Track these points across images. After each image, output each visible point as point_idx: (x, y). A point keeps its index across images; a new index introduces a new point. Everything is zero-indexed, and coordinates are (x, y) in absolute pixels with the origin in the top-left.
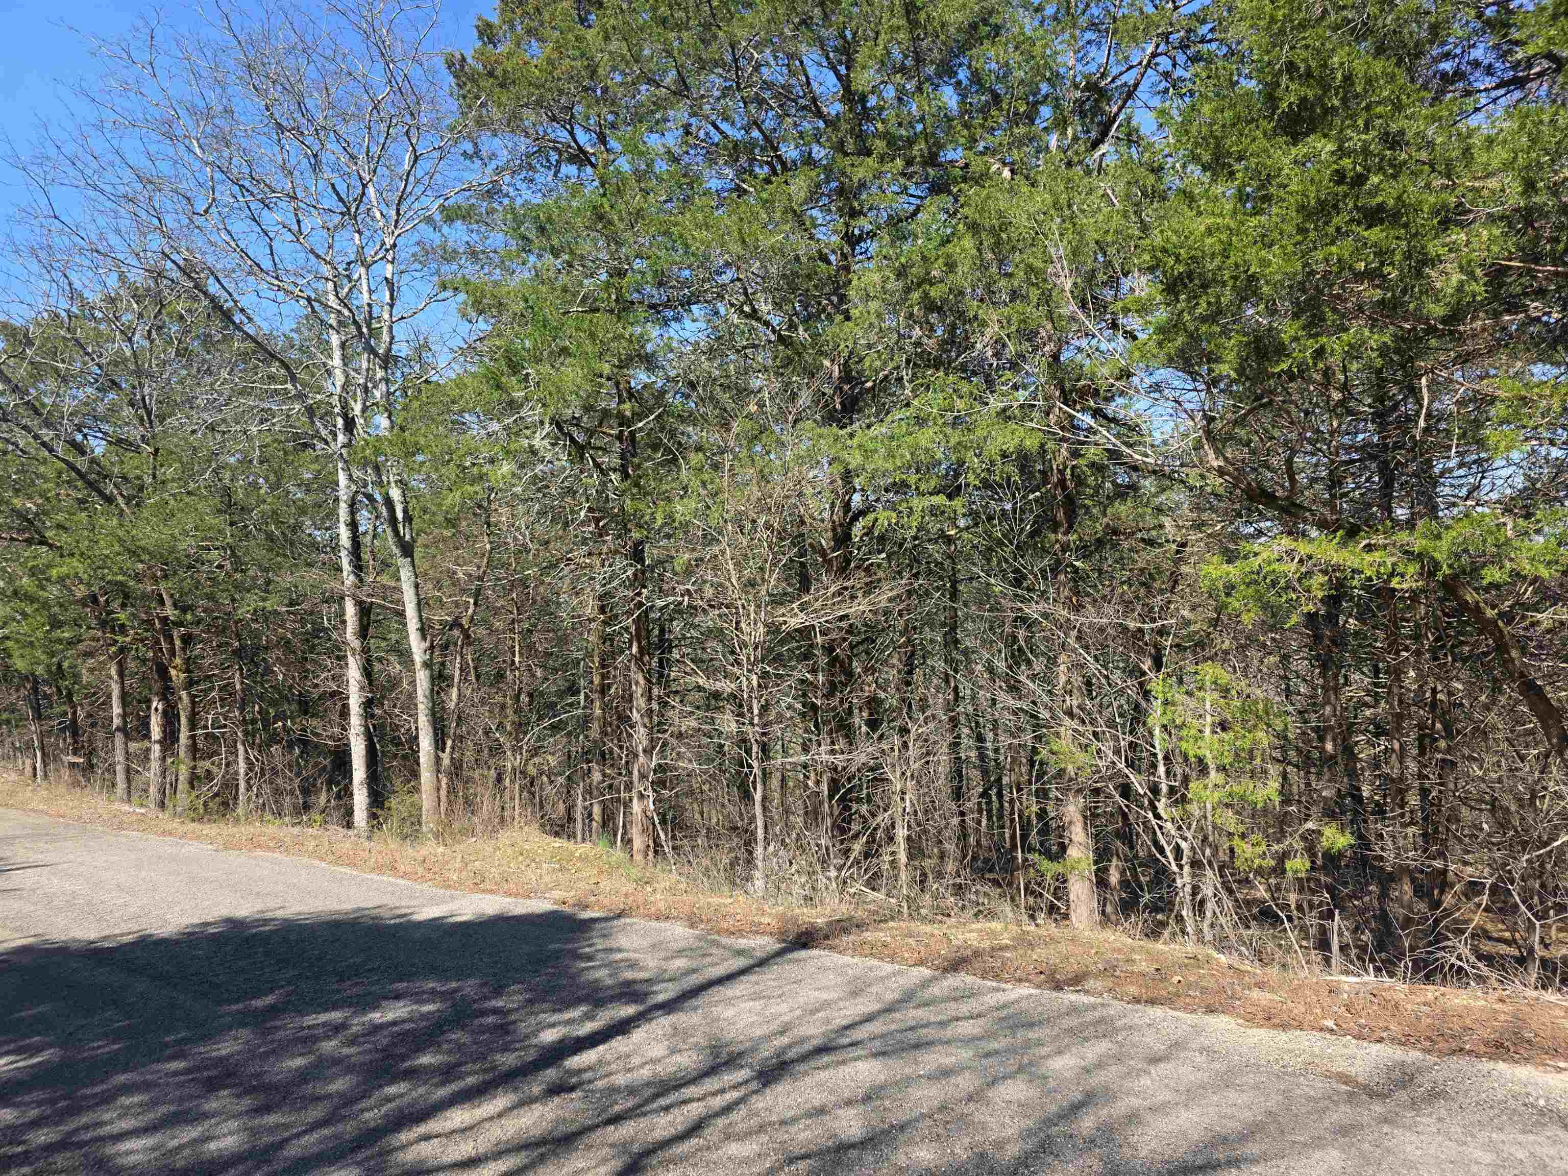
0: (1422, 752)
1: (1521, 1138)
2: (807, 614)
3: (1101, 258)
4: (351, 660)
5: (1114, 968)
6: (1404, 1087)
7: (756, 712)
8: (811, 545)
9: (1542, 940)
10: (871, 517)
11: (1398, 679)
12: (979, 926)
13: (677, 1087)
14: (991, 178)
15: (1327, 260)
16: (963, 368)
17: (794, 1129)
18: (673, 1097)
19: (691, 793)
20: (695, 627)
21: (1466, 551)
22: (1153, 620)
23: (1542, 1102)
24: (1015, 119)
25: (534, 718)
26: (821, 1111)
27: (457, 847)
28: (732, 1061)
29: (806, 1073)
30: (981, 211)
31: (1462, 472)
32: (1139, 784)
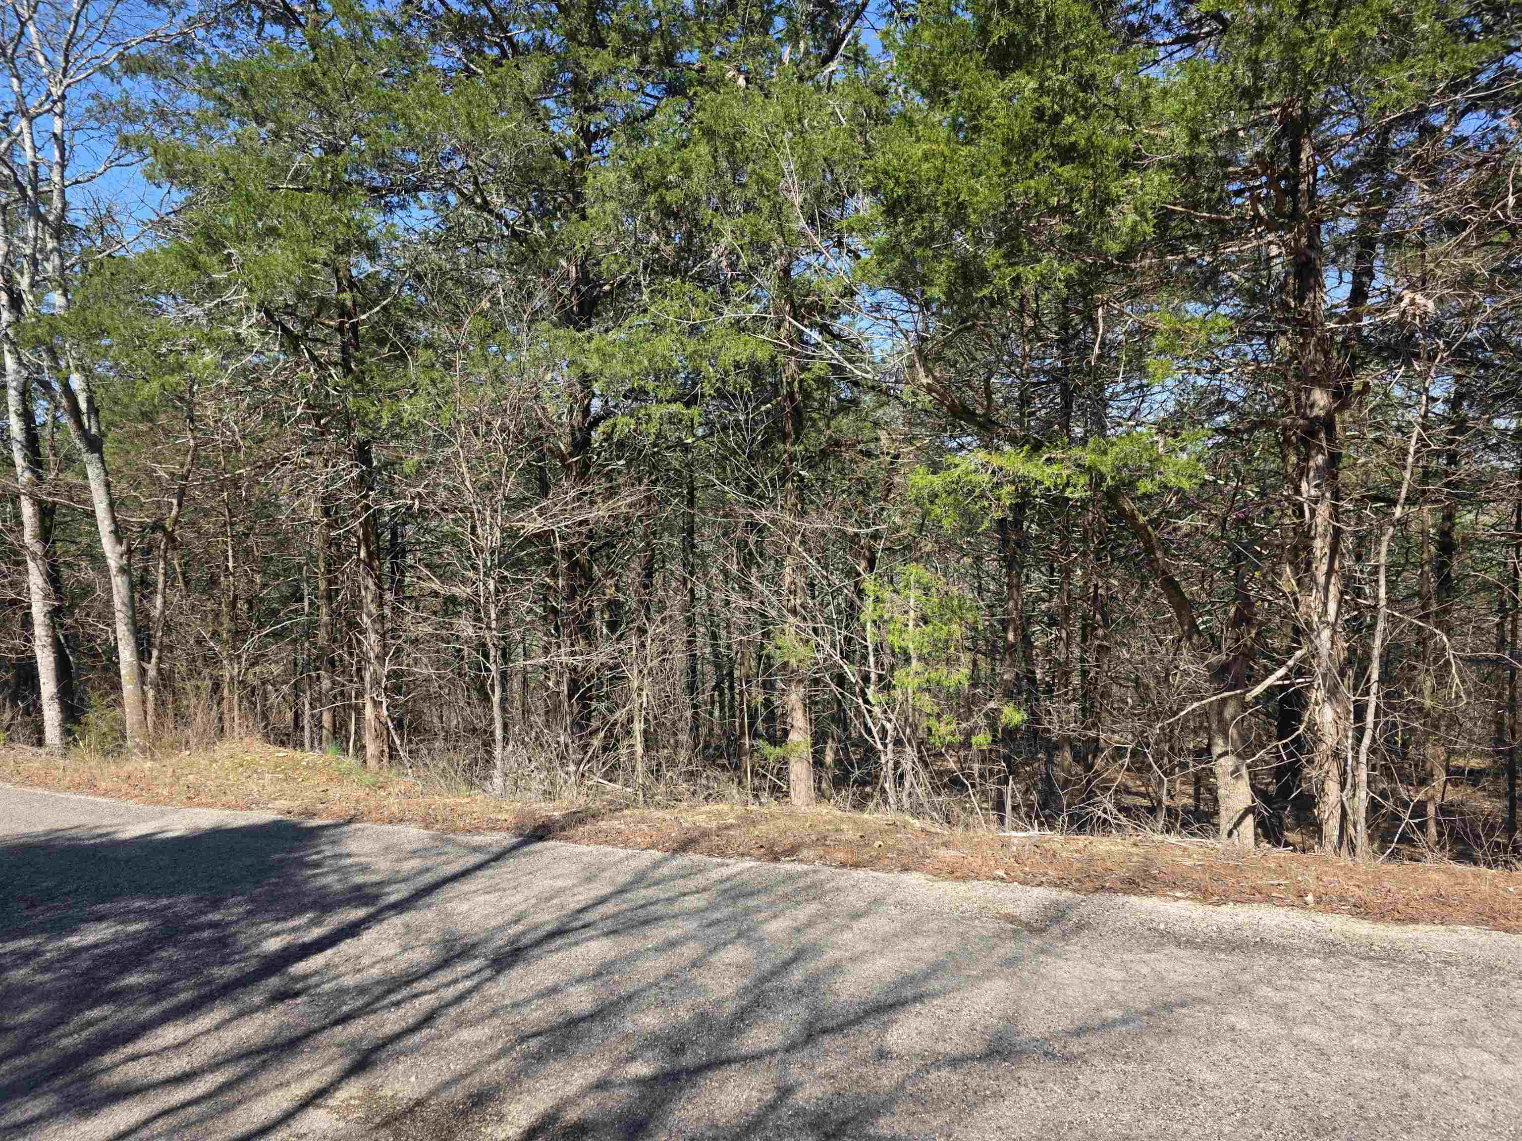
0: (1084, 639)
1: (1146, 957)
2: (546, 519)
3: (829, 177)
4: (31, 565)
5: (825, 838)
6: (1058, 922)
7: (493, 616)
8: (549, 449)
9: (1169, 791)
10: (610, 422)
11: (1068, 577)
12: (708, 808)
13: (408, 983)
14: (726, 85)
15: (1026, 193)
16: (699, 278)
17: (526, 1011)
18: (405, 992)
19: (428, 697)
20: (429, 531)
21: (1125, 465)
22: (868, 525)
23: (1162, 926)
24: (749, 27)
25: (254, 626)
26: (554, 990)
27: (167, 762)
28: (466, 952)
29: (540, 957)
30: (716, 117)
31: (1127, 396)
32: (851, 673)
